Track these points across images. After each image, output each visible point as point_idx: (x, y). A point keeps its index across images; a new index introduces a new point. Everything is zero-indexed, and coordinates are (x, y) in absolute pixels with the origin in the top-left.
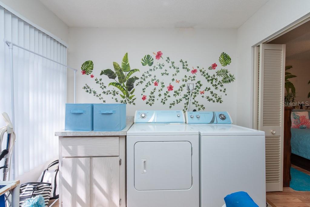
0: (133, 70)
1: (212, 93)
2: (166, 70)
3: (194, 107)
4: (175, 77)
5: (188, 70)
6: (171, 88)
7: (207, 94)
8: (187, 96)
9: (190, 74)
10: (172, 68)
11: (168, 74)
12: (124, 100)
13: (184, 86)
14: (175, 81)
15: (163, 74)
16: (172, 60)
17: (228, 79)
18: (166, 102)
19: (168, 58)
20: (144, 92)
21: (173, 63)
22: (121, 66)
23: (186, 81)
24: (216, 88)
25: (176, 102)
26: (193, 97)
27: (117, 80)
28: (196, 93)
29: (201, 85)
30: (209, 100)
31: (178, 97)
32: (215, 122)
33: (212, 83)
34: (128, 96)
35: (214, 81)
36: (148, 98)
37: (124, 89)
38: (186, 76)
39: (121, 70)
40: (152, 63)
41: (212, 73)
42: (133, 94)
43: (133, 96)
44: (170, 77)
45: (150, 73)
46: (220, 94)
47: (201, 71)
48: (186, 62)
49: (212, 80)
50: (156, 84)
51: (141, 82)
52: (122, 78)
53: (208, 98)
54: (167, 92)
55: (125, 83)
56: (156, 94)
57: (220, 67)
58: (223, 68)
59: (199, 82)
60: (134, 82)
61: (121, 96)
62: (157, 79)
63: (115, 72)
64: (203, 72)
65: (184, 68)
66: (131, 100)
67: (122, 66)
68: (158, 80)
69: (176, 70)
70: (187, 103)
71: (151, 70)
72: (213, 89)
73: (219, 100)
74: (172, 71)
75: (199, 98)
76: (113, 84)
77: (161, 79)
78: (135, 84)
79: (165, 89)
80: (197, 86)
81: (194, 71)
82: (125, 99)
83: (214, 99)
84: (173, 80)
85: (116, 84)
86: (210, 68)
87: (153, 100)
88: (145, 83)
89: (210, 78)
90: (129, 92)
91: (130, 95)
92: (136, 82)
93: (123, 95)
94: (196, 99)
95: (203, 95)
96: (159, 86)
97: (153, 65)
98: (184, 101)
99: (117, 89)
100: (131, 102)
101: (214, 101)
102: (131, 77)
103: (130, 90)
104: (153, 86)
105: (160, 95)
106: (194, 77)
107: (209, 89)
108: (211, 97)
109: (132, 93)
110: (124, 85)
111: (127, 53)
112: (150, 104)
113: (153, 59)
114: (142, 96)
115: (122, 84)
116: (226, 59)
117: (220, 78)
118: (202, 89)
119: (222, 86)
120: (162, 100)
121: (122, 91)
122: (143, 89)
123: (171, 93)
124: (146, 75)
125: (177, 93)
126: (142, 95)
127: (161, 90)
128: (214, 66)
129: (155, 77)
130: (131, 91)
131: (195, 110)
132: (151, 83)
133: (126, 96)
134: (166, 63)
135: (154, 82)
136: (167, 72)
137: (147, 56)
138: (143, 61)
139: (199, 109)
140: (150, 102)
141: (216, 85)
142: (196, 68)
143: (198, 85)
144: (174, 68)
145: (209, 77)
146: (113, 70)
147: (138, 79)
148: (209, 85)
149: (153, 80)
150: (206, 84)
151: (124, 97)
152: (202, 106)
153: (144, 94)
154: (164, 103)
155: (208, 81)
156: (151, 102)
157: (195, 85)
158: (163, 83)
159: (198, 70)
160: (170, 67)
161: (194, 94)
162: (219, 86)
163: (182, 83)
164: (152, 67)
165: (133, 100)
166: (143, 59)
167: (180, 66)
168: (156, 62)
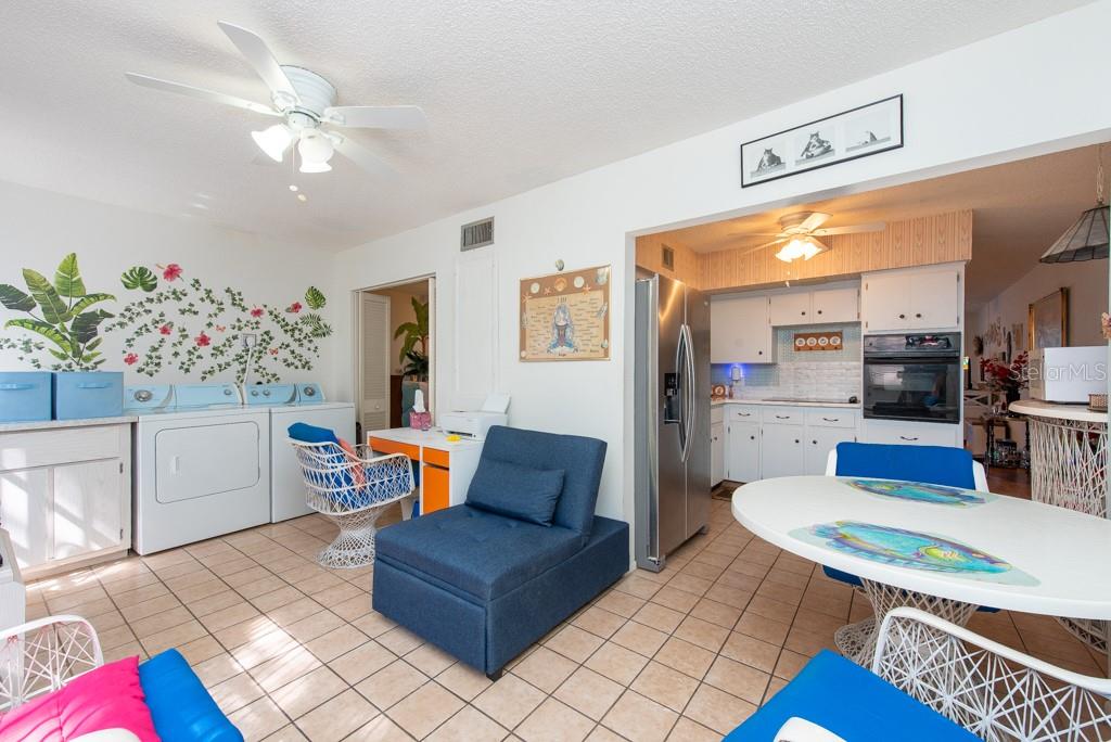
0: (96, 297)
1: (293, 352)
2: (191, 305)
3: (258, 377)
4: (213, 320)
5: (244, 309)
6: (204, 340)
7: (284, 354)
8: (243, 357)
9: (247, 316)
10: (207, 301)
11: (196, 313)
12: (63, 363)
13: (235, 338)
14: (213, 328)
15: (183, 312)
16: (205, 285)
17: (321, 331)
18: (191, 368)
19: (197, 281)
20: (131, 346)
21: (209, 292)
22: (52, 282)
23: (240, 329)
24: (301, 345)
25: (216, 368)
26: (255, 359)
27: (38, 313)
28: (260, 352)
29: (271, 339)
30: (288, 365)
31: (221, 360)
32: (297, 399)
33: (292, 336)
34: (77, 353)
35: (297, 332)
36: (141, 360)
37: (65, 338)
38: (239, 320)
39: (52, 292)
40: (155, 286)
41: (292, 318)
42: (95, 351)
43: (94, 355)
44: (202, 319)
45: (148, 306)
46: (307, 355)
47: (271, 313)
48: (239, 294)
49: (293, 330)
50: (165, 331)
51: (122, 325)
52: (56, 312)
53: (285, 361)
54: (194, 348)
55: (68, 325)
56: (166, 352)
57: (306, 310)
58: (313, 312)
59: (267, 333)
60: (98, 323)
61: (55, 353)
62: (167, 319)
63: (30, 294)
64: (276, 317)
65: (234, 304)
66: (89, 365)
67: (57, 282)
68: (171, 324)
69: (215, 306)
70: (244, 370)
71: (150, 300)
72: (294, 346)
73: (306, 365)
74: (207, 308)
75: (267, 361)
76: (22, 323)
77: (179, 321)
78: (101, 328)
79: (190, 343)
80: (264, 340)
81: (257, 313)
82: (68, 361)
83: (297, 363)
84: (210, 325)
85: (36, 325)
86: (288, 310)
87: (158, 364)
88: (131, 328)
89: (289, 328)
90: (82, 345)
91: (86, 353)
92: (106, 322)
93: (61, 351)
94: (261, 363)
95: (275, 355)
96: (175, 335)
97: (156, 291)
98: (236, 366)
99: (36, 337)
100: (87, 369)
101: (297, 367)
102: (88, 310)
103: (84, 339)
104: (156, 335)
105: (176, 354)
106: (257, 323)
107: (288, 346)
108: (291, 360)
109: (91, 348)
110: (65, 329)
111: (74, 256)
112: (147, 373)
113: (155, 278)
114: (126, 356)
115: (57, 326)
116: (317, 298)
117: (308, 329)
118: (274, 345)
119: (310, 341)
120: (183, 364)
121: (57, 342)
122: (128, 341)
123: (205, 351)
124: (136, 309)
125: (218, 351)
126: (124, 352)
127: (180, 343)
128: (297, 307)
129: (162, 315)
130: (88, 344)
131: (259, 383)
132: (151, 327)
133: (70, 354)
134: (191, 291)
135: (161, 325)
136: (193, 309)
137: (137, 270)
138: (128, 278)
139: (269, 381)
140: (147, 369)
141: (300, 340)
142: (262, 308)
143: (265, 337)
144: (213, 302)
145: (287, 325)
146: (23, 287)
147: (111, 316)
148: (287, 339)
149: (157, 322)
150: (280, 337)
151: (64, 357)
152: (274, 375)
153: (129, 351)
154: (187, 370)
155: (286, 331)
156: (151, 368)
157: (259, 338)
158: (184, 330)
159: (265, 311)
160: (202, 300)
161: (256, 354)
162: (305, 342)
163: (230, 333)
164: (153, 295)
165: (96, 363)
166: (128, 274)
167: (227, 300)
168: (164, 286)
